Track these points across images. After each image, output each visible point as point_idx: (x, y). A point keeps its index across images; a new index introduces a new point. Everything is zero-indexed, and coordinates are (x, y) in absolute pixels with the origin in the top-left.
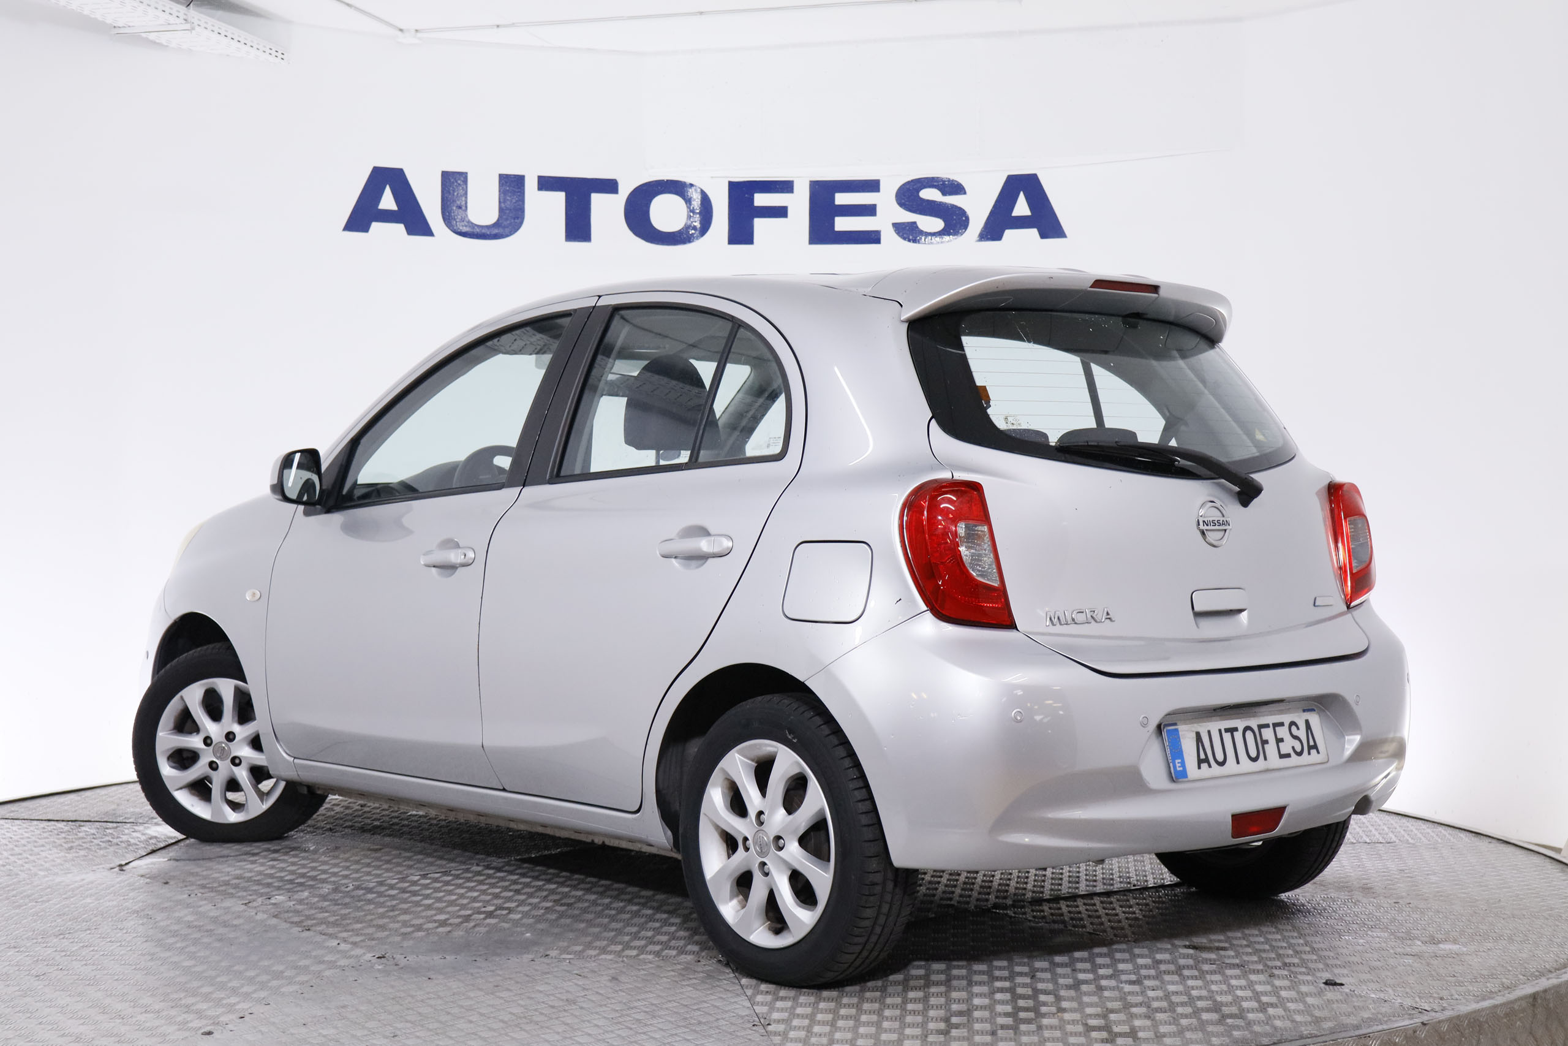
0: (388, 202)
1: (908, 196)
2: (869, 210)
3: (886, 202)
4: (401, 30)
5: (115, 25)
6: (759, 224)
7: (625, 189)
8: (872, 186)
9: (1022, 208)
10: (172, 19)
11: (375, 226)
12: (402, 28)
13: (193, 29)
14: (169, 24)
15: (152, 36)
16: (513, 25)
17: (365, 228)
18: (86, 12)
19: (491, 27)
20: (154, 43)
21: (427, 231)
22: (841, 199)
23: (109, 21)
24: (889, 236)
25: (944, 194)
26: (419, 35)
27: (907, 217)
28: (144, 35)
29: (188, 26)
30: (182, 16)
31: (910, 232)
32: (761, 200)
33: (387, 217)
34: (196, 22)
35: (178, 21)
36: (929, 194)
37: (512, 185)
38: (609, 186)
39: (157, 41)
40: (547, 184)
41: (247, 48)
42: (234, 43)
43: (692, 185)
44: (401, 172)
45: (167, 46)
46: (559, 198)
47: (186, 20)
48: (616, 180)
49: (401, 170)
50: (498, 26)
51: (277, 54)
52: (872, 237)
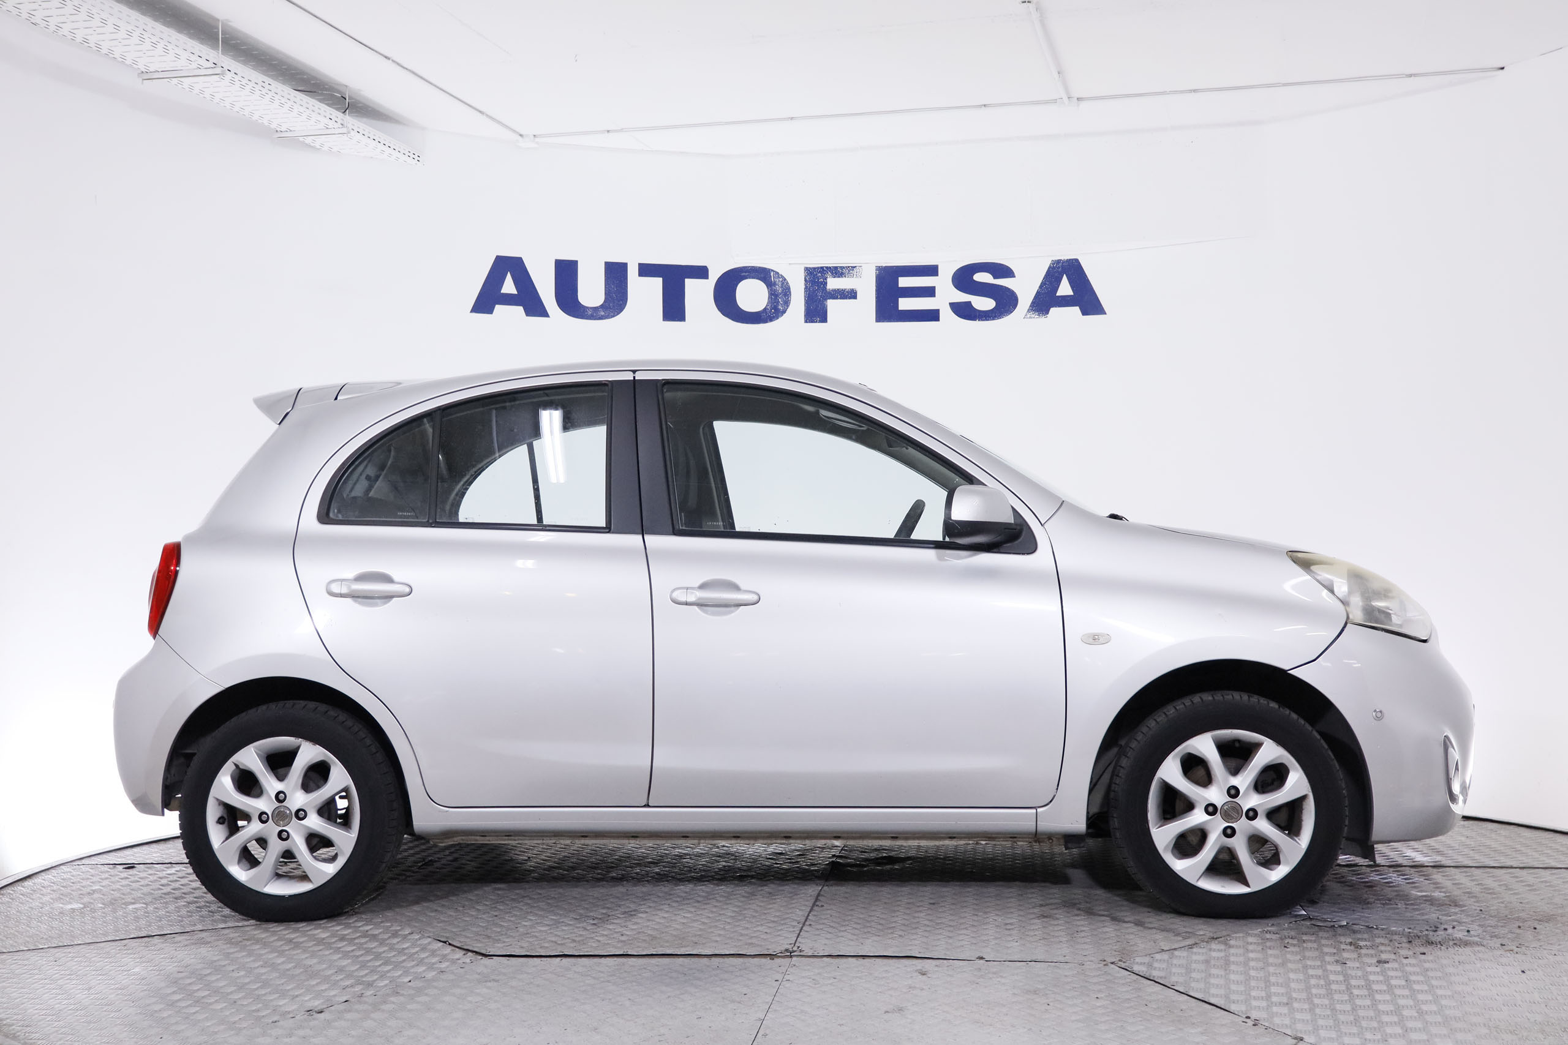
0: (509, 287)
1: (964, 279)
2: (930, 292)
3: (944, 284)
4: (521, 135)
5: (278, 129)
6: (831, 304)
7: (714, 275)
8: (932, 271)
9: (1065, 289)
10: (331, 124)
11: (498, 308)
12: (522, 133)
13: (349, 133)
14: (327, 128)
15: (308, 140)
16: (621, 130)
17: (490, 311)
18: (255, 117)
19: (602, 132)
20: (309, 146)
21: (544, 313)
22: (904, 282)
23: (274, 126)
24: (947, 314)
25: (995, 277)
26: (537, 140)
27: (963, 297)
28: (301, 139)
29: (344, 130)
30: (340, 122)
31: (964, 311)
32: (833, 283)
33: (508, 300)
34: (350, 126)
35: (336, 126)
36: (982, 277)
37: (616, 273)
38: (701, 272)
39: (312, 144)
40: (646, 270)
41: (391, 151)
42: (381, 146)
43: (772, 270)
44: (519, 260)
45: (318, 149)
46: (657, 283)
47: (342, 125)
48: (706, 267)
49: (520, 259)
50: (608, 131)
51: (414, 156)
52: (932, 316)
